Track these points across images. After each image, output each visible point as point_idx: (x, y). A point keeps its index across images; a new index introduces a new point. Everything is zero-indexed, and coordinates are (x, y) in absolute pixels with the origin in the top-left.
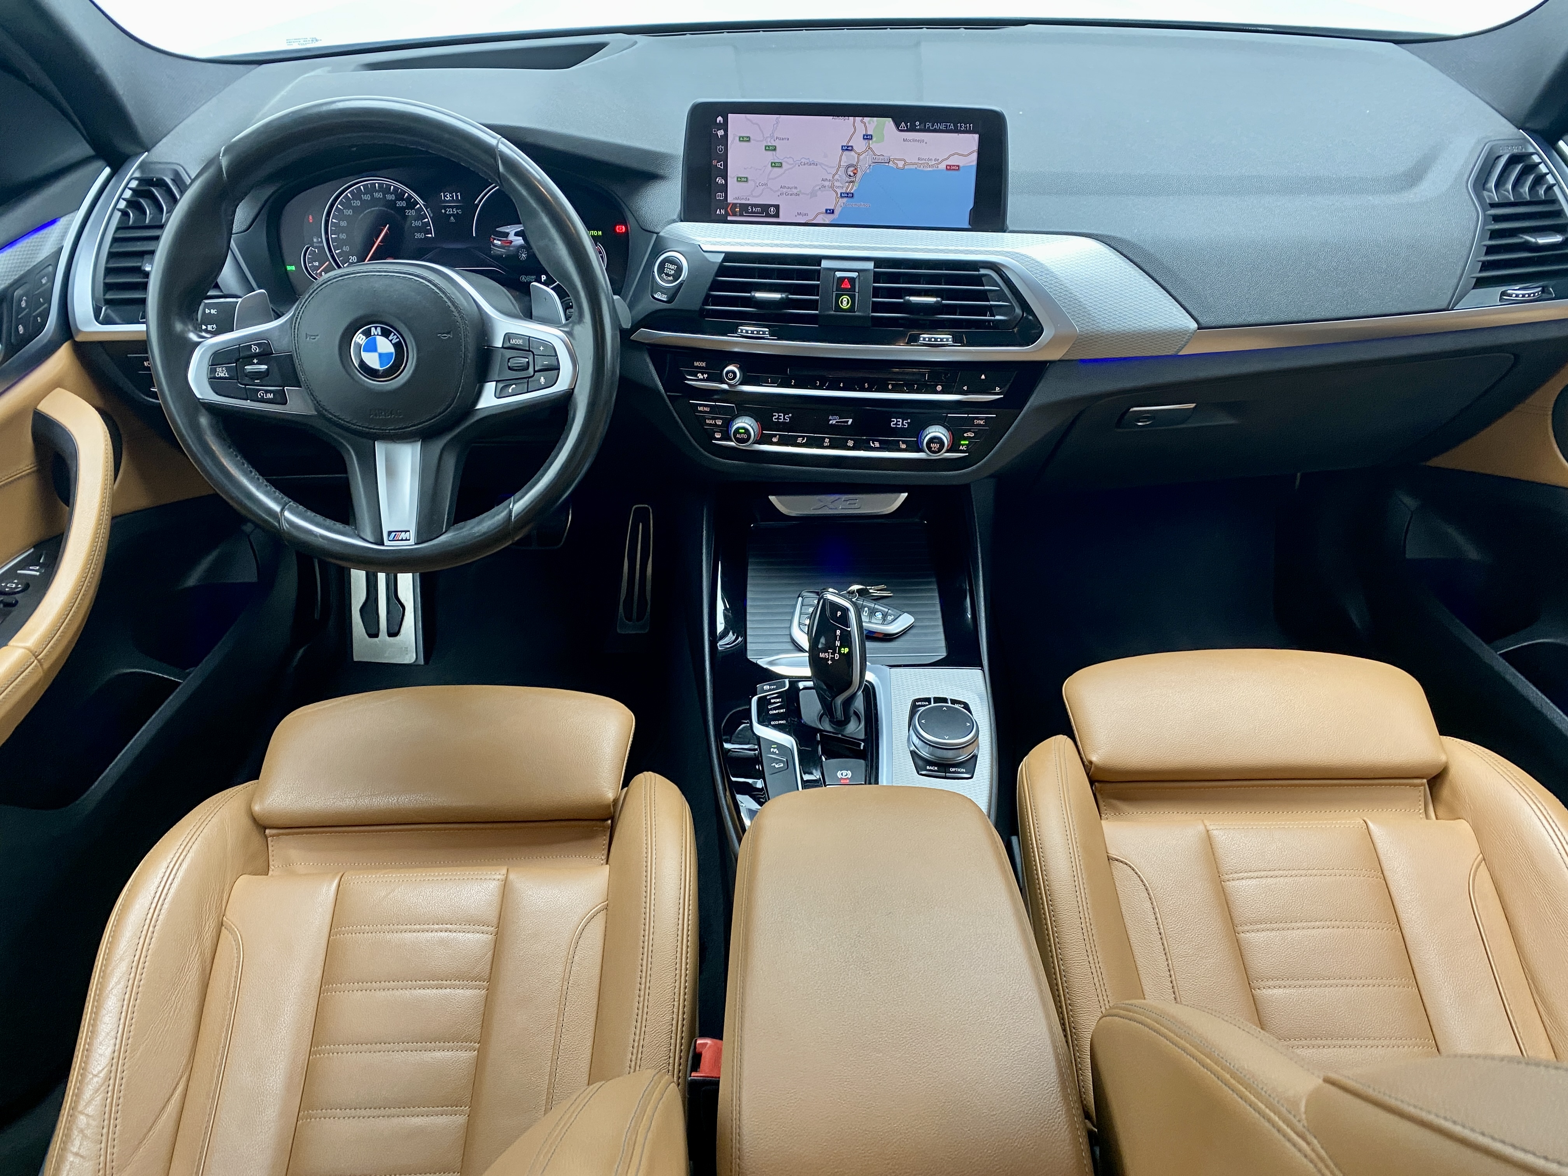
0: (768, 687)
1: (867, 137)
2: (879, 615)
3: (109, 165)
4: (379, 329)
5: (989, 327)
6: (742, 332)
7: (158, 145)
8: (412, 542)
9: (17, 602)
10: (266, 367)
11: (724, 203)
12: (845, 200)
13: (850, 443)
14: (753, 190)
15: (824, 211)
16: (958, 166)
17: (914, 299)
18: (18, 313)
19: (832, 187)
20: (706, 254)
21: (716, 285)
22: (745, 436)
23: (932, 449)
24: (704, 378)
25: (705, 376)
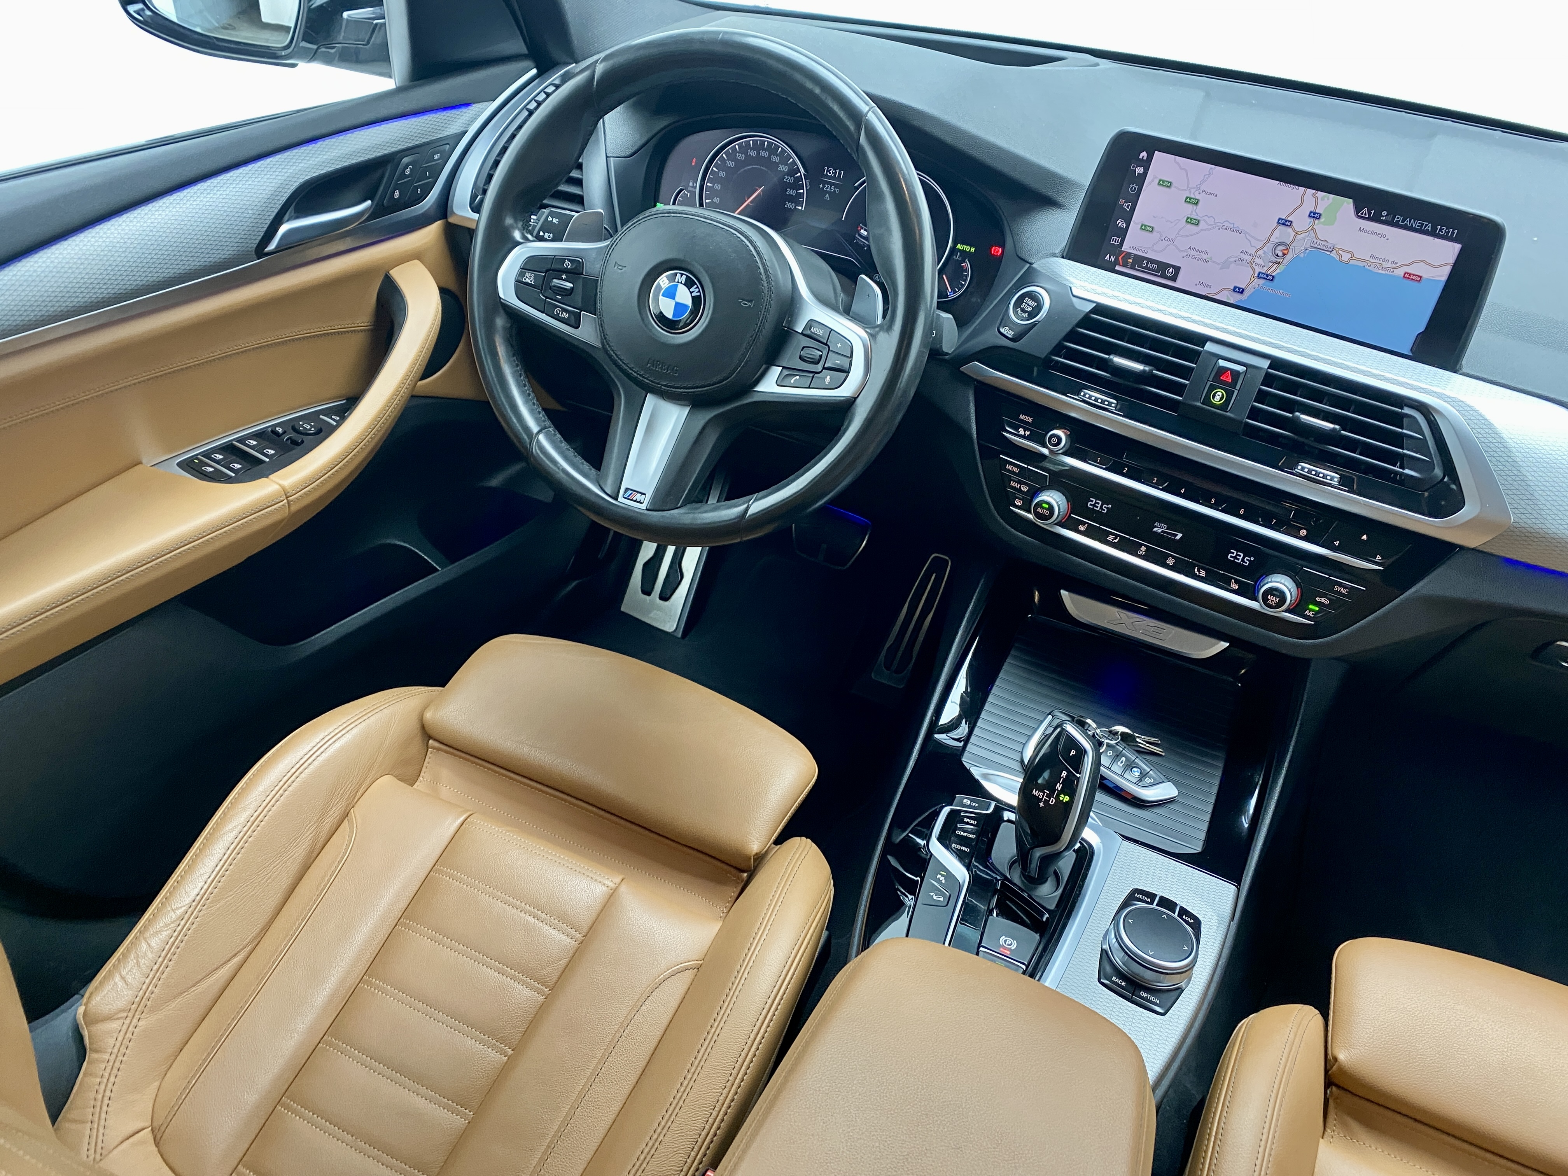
0: (969, 802)
1: (1315, 216)
2: (1136, 773)
3: (537, 68)
4: (684, 277)
5: (1394, 480)
6: (1085, 394)
8: (644, 506)
9: (303, 442)
10: (572, 285)
11: (1118, 249)
12: (1262, 281)
13: (1171, 561)
14: (1156, 243)
15: (1232, 288)
16: (1421, 277)
17: (1305, 418)
18: (399, 179)
19: (1250, 263)
20: (1074, 299)
21: (1073, 336)
22: (1047, 513)
23: (1269, 602)
24: (1025, 434)
25: (1028, 433)
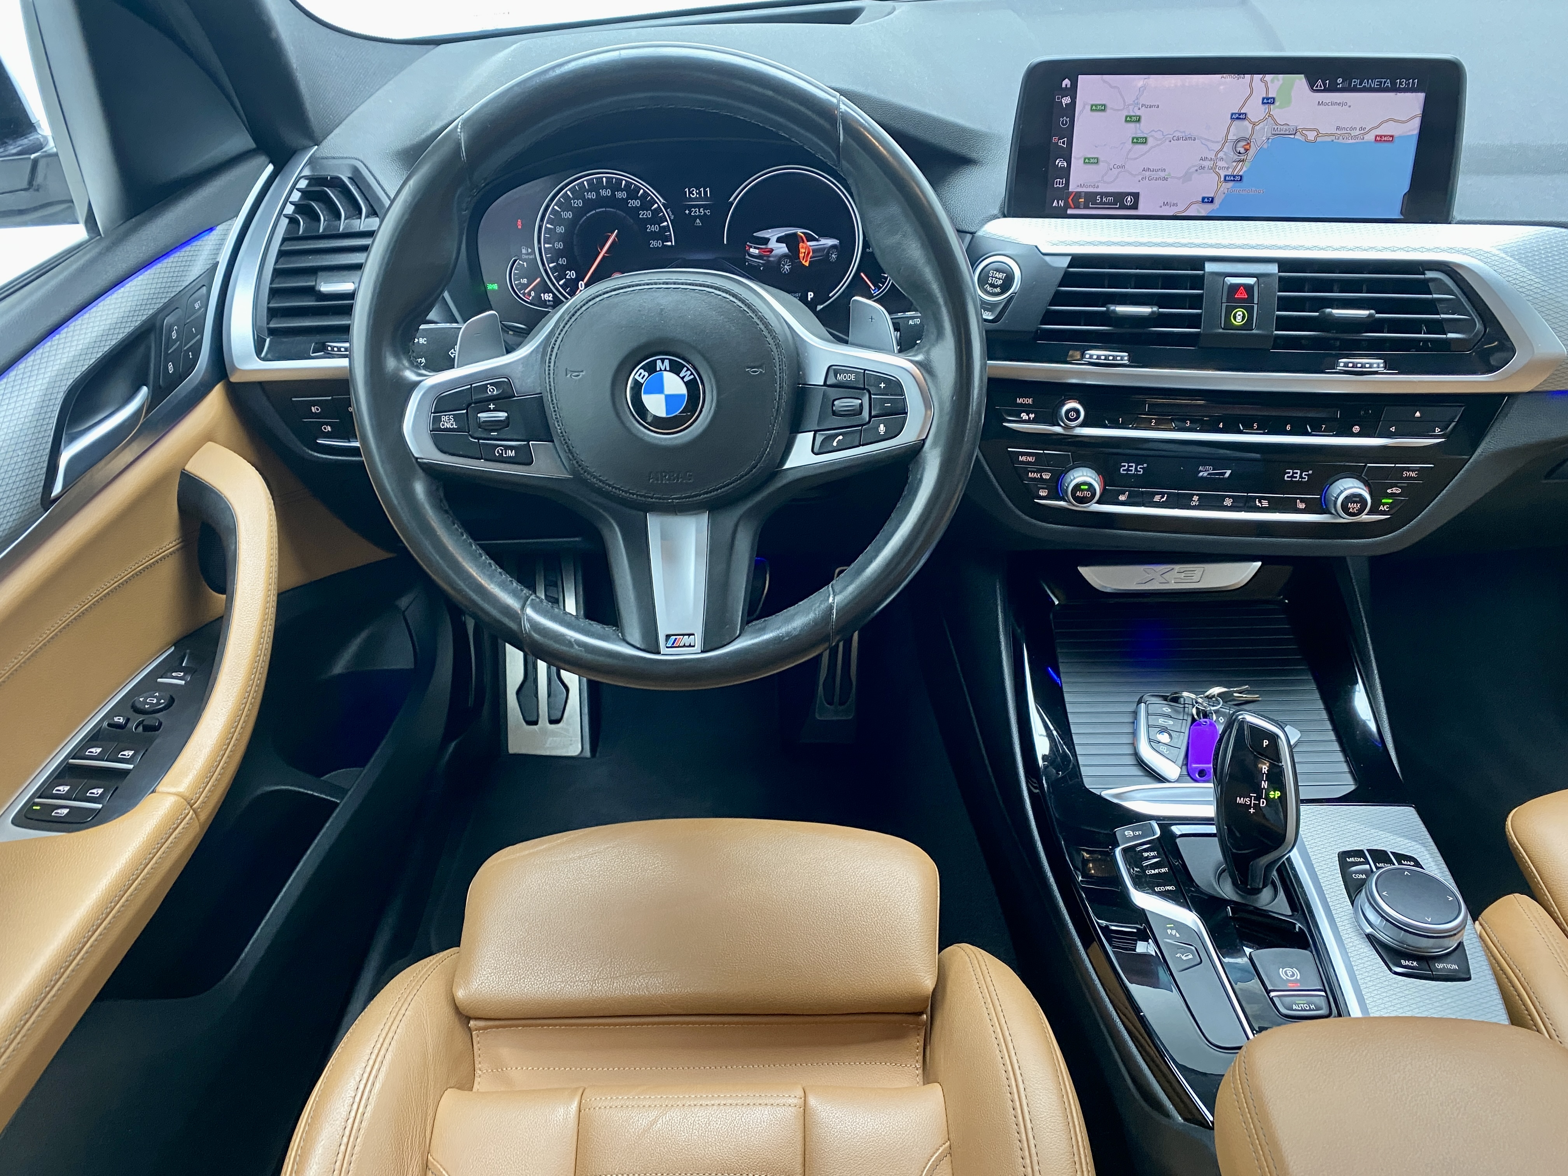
0: (1131, 833)
1: (1268, 101)
3: (271, 162)
4: (667, 362)
5: (1426, 349)
6: (1090, 356)
7: (329, 137)
8: (697, 649)
9: (160, 724)
10: (506, 414)
11: (1064, 193)
12: (1231, 184)
13: (1228, 502)
14: (1106, 174)
15: (1200, 200)
16: (1392, 136)
17: (1336, 312)
18: (167, 348)
19: (1213, 169)
20: (1047, 258)
21: (1059, 298)
22: (1088, 494)
23: (1351, 510)
24: (1029, 418)
25: (1032, 416)
